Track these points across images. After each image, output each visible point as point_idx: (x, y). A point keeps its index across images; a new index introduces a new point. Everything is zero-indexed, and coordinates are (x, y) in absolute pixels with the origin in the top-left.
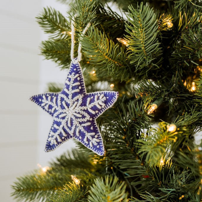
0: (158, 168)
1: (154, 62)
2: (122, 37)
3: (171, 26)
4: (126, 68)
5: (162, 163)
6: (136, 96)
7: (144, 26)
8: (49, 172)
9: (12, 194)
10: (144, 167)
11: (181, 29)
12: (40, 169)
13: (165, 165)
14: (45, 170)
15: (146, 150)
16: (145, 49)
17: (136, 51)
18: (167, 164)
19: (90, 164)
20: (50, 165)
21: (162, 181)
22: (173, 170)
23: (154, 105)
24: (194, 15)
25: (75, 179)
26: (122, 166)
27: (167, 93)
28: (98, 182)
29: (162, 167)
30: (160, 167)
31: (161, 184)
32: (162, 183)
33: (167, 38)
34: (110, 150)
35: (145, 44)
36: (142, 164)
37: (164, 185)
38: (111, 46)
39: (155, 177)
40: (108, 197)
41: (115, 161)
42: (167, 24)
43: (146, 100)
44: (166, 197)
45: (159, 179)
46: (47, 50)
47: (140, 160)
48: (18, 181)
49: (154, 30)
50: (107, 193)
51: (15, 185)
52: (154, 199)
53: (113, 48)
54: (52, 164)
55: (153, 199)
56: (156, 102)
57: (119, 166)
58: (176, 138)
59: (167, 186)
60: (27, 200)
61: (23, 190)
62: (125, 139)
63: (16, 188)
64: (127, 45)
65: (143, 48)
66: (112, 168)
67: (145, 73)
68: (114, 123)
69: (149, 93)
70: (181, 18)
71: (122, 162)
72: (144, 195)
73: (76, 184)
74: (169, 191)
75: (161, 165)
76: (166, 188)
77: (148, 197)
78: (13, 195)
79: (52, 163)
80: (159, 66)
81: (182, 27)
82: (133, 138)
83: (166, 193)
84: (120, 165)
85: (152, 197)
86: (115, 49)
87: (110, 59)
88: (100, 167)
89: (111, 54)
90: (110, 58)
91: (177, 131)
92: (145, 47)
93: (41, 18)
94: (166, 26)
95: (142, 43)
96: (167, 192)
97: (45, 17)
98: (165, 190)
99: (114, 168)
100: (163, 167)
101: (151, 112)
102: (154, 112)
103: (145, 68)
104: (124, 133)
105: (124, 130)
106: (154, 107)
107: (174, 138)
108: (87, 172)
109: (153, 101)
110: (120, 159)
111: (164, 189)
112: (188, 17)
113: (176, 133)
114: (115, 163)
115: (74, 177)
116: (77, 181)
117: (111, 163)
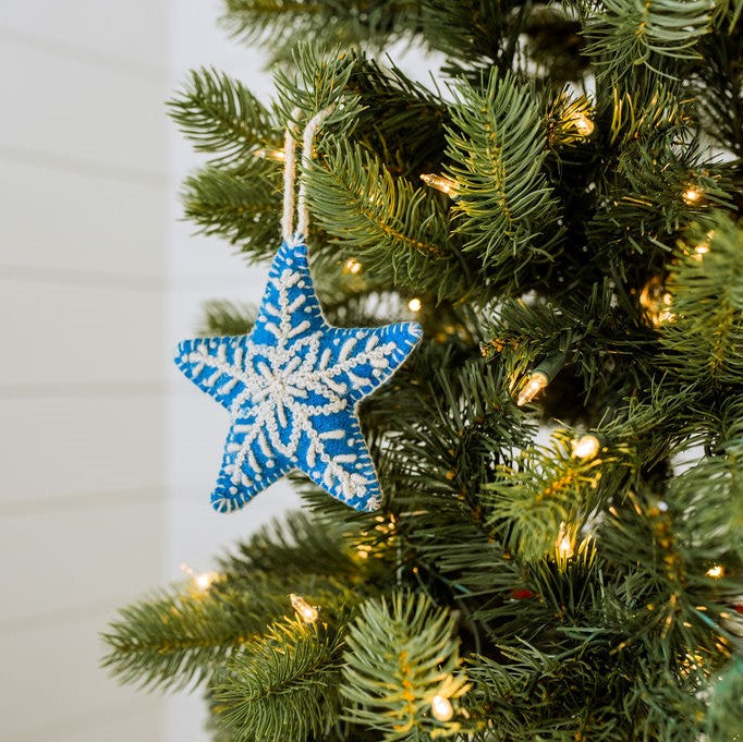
0: (553, 566)
1: (536, 242)
2: (438, 171)
3: (589, 132)
4: (453, 262)
5: (564, 548)
6: (483, 351)
7: (503, 138)
8: (219, 587)
9: (107, 660)
10: (514, 565)
11: (618, 141)
12: (190, 581)
13: (574, 558)
14: (204, 582)
15: (510, 513)
16: (509, 206)
17: (479, 214)
18: (582, 555)
19: (347, 560)
20: (219, 568)
21: (567, 606)
22: (600, 572)
23: (538, 377)
24: (654, 101)
25: (302, 608)
26: (448, 562)
27: (577, 338)
28: (373, 613)
29: (565, 562)
30: (559, 563)
31: (565, 616)
32: (569, 611)
33: (578, 164)
34: (407, 514)
35: (506, 192)
36: (508, 557)
37: (575, 616)
38: (402, 196)
39: (546, 594)
40: (400, 655)
41: (425, 548)
42: (574, 126)
43: (514, 362)
44: (579, 652)
45: (558, 600)
46: (206, 205)
47: (501, 543)
48: (122, 619)
49: (534, 150)
50: (398, 641)
51: (114, 632)
52: (542, 658)
53: (408, 202)
54: (224, 564)
55: (539, 660)
56: (544, 366)
57: (438, 564)
58: (599, 476)
59: (581, 620)
60: (152, 676)
61: (139, 647)
62: (454, 479)
63: (116, 641)
64: (453, 196)
65: (501, 203)
66: (415, 570)
67: (510, 274)
68: (420, 430)
69: (521, 340)
70: (616, 107)
71: (446, 552)
72: (512, 649)
73: (306, 620)
74: (588, 634)
75: (562, 556)
76: (579, 626)
77: (525, 654)
78: (110, 663)
79: (226, 559)
80: (551, 253)
81: (621, 133)
82: (480, 477)
83: (579, 642)
84: (439, 559)
85: (537, 654)
86: (414, 203)
87: (401, 236)
88: (379, 568)
89: (404, 221)
90: (401, 232)
91: (600, 455)
92: (508, 199)
93: (183, 105)
94: (574, 131)
95: (497, 187)
96: (580, 637)
97: (197, 101)
98: (575, 632)
99: (421, 569)
100: (568, 564)
101: (527, 399)
102: (539, 394)
103: (511, 262)
104: (451, 463)
105: (451, 452)
106: (536, 383)
107: (594, 476)
108: (338, 585)
109: (534, 365)
110: (440, 542)
111: (575, 629)
112: (638, 107)
113: (598, 462)
114: (425, 556)
115: (299, 601)
116: (308, 614)
117: (411, 556)
